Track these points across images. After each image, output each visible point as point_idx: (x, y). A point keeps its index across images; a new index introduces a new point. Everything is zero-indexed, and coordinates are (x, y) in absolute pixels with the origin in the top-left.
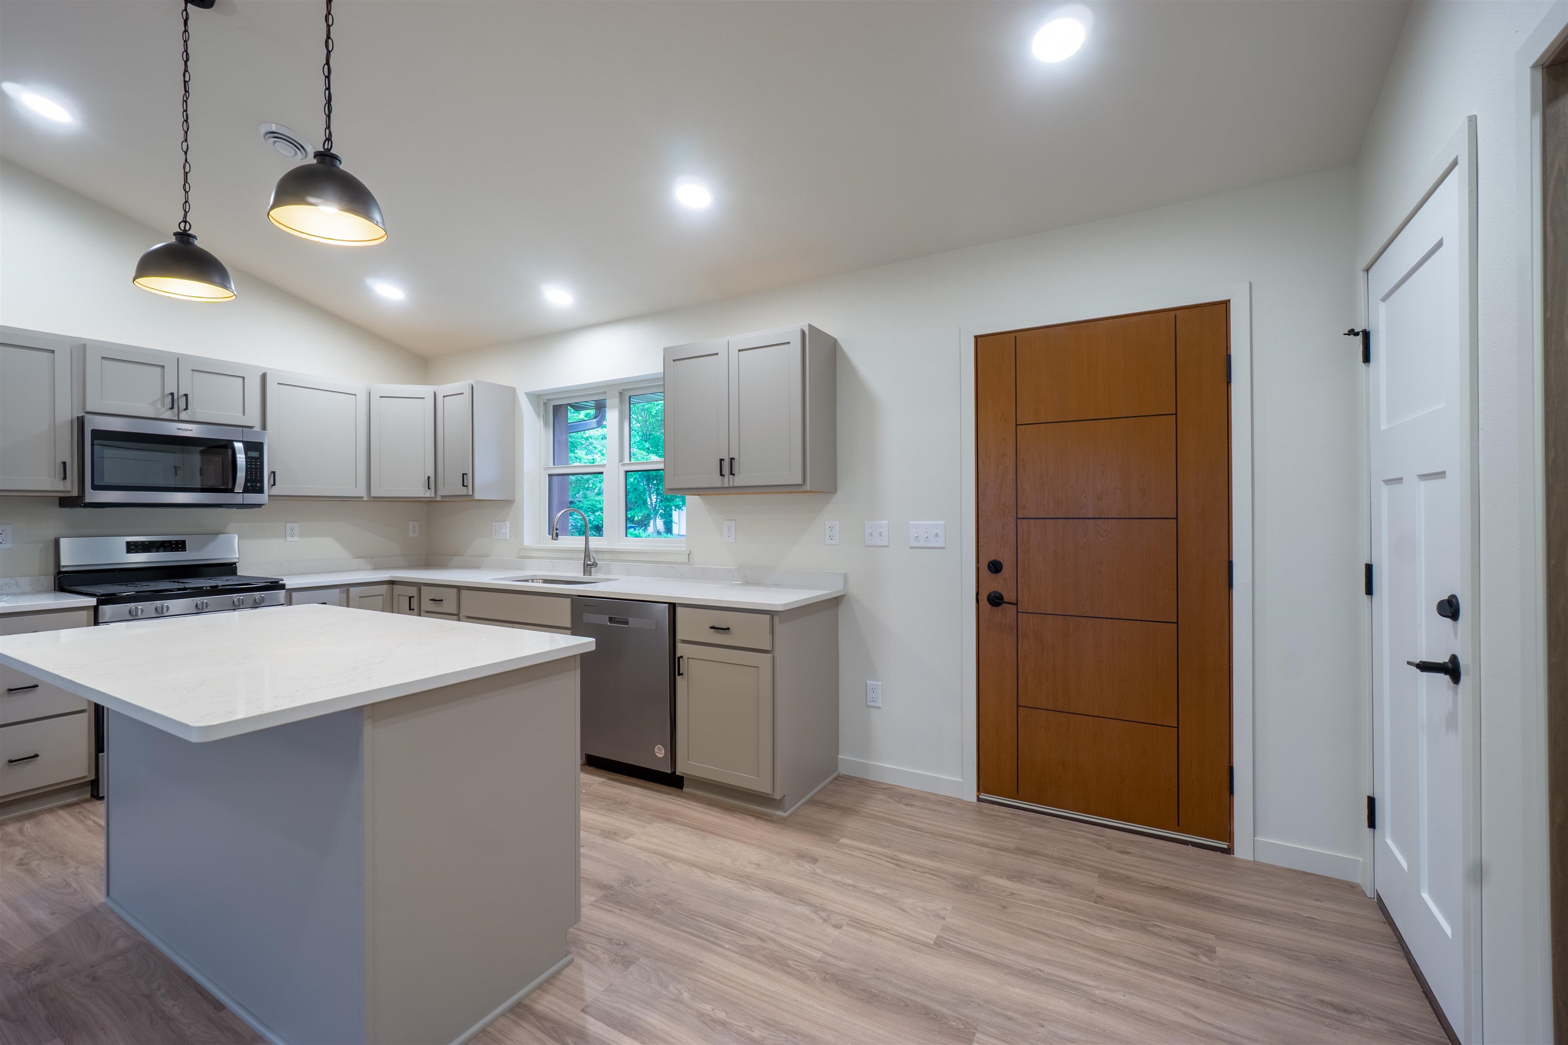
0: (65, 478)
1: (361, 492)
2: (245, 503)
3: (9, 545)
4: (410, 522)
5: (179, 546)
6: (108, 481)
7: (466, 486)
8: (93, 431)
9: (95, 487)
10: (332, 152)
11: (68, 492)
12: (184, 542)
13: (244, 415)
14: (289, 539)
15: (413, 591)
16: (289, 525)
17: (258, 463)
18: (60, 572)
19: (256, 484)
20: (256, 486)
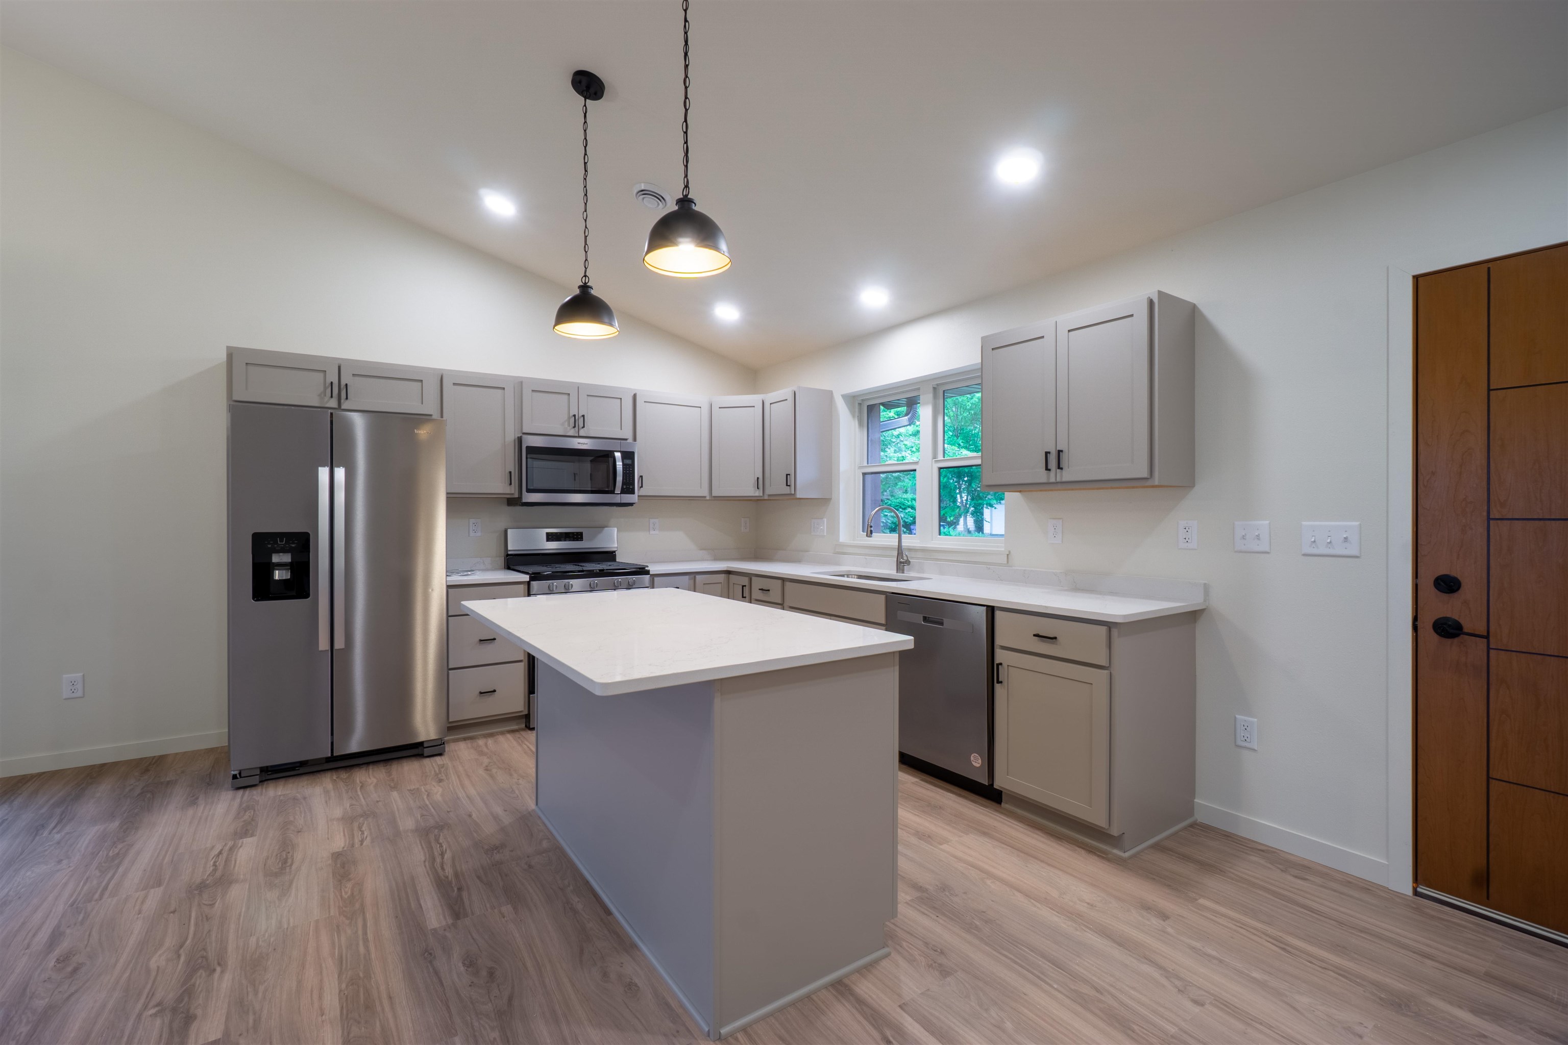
0: (511, 484)
1: (704, 492)
2: (622, 502)
3: (479, 534)
4: (742, 519)
6: (536, 485)
7: (789, 486)
8: (527, 447)
10: (689, 197)
11: (513, 494)
13: (621, 429)
14: (652, 532)
15: (745, 581)
16: (652, 521)
18: (508, 555)
20: (629, 488)
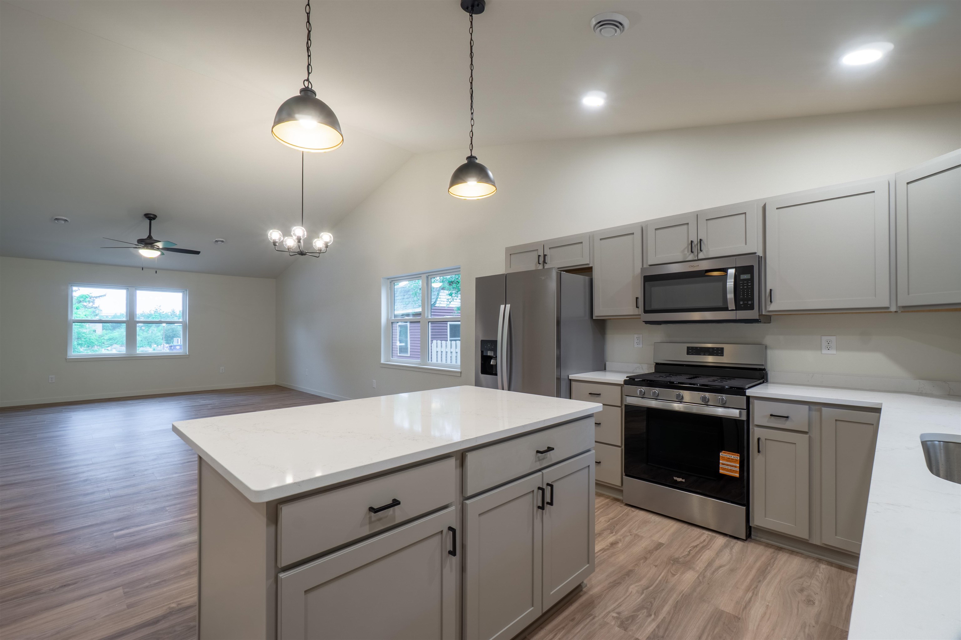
5: (719, 352)
9: (646, 312)
12: (722, 349)
17: (749, 284)
19: (748, 302)
